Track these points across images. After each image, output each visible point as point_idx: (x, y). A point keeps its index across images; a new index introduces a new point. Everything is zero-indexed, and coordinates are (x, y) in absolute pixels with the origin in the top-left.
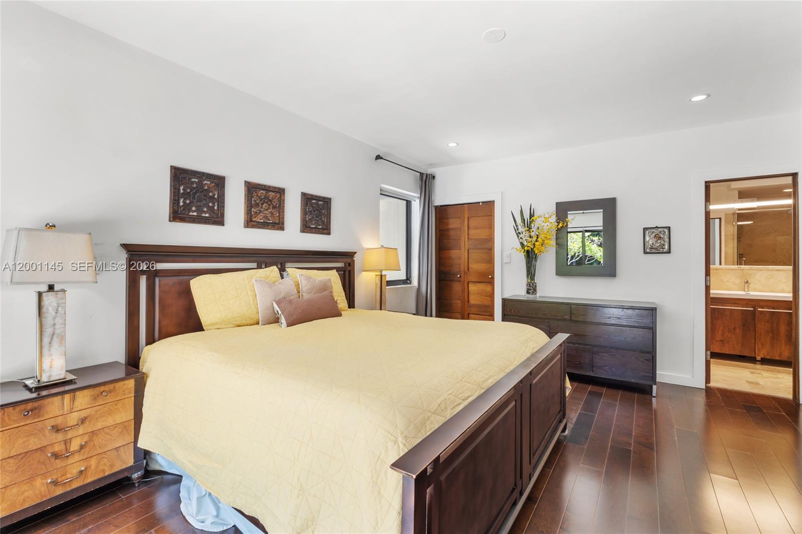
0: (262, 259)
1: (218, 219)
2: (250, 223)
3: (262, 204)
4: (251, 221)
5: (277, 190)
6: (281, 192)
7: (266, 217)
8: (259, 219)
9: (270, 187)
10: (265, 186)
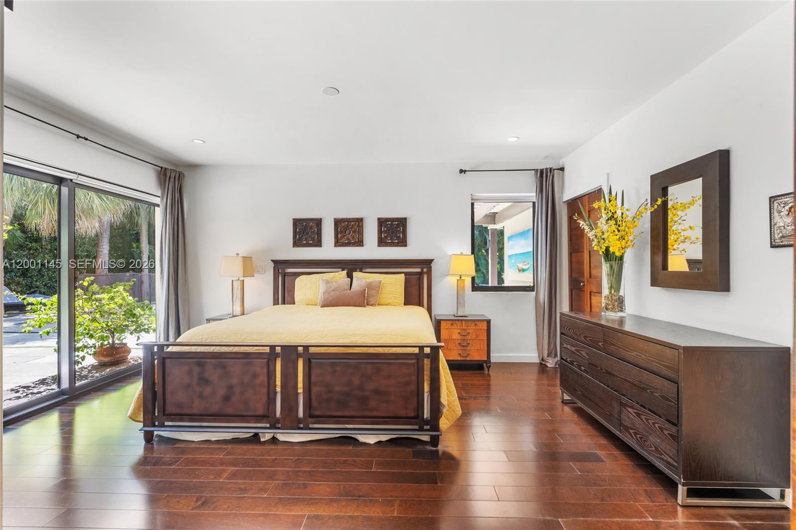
0: (344, 266)
1: (318, 243)
2: (338, 243)
3: (345, 231)
4: (337, 242)
5: (356, 220)
6: (360, 221)
7: (348, 239)
8: (344, 240)
9: (350, 219)
10: (346, 219)
